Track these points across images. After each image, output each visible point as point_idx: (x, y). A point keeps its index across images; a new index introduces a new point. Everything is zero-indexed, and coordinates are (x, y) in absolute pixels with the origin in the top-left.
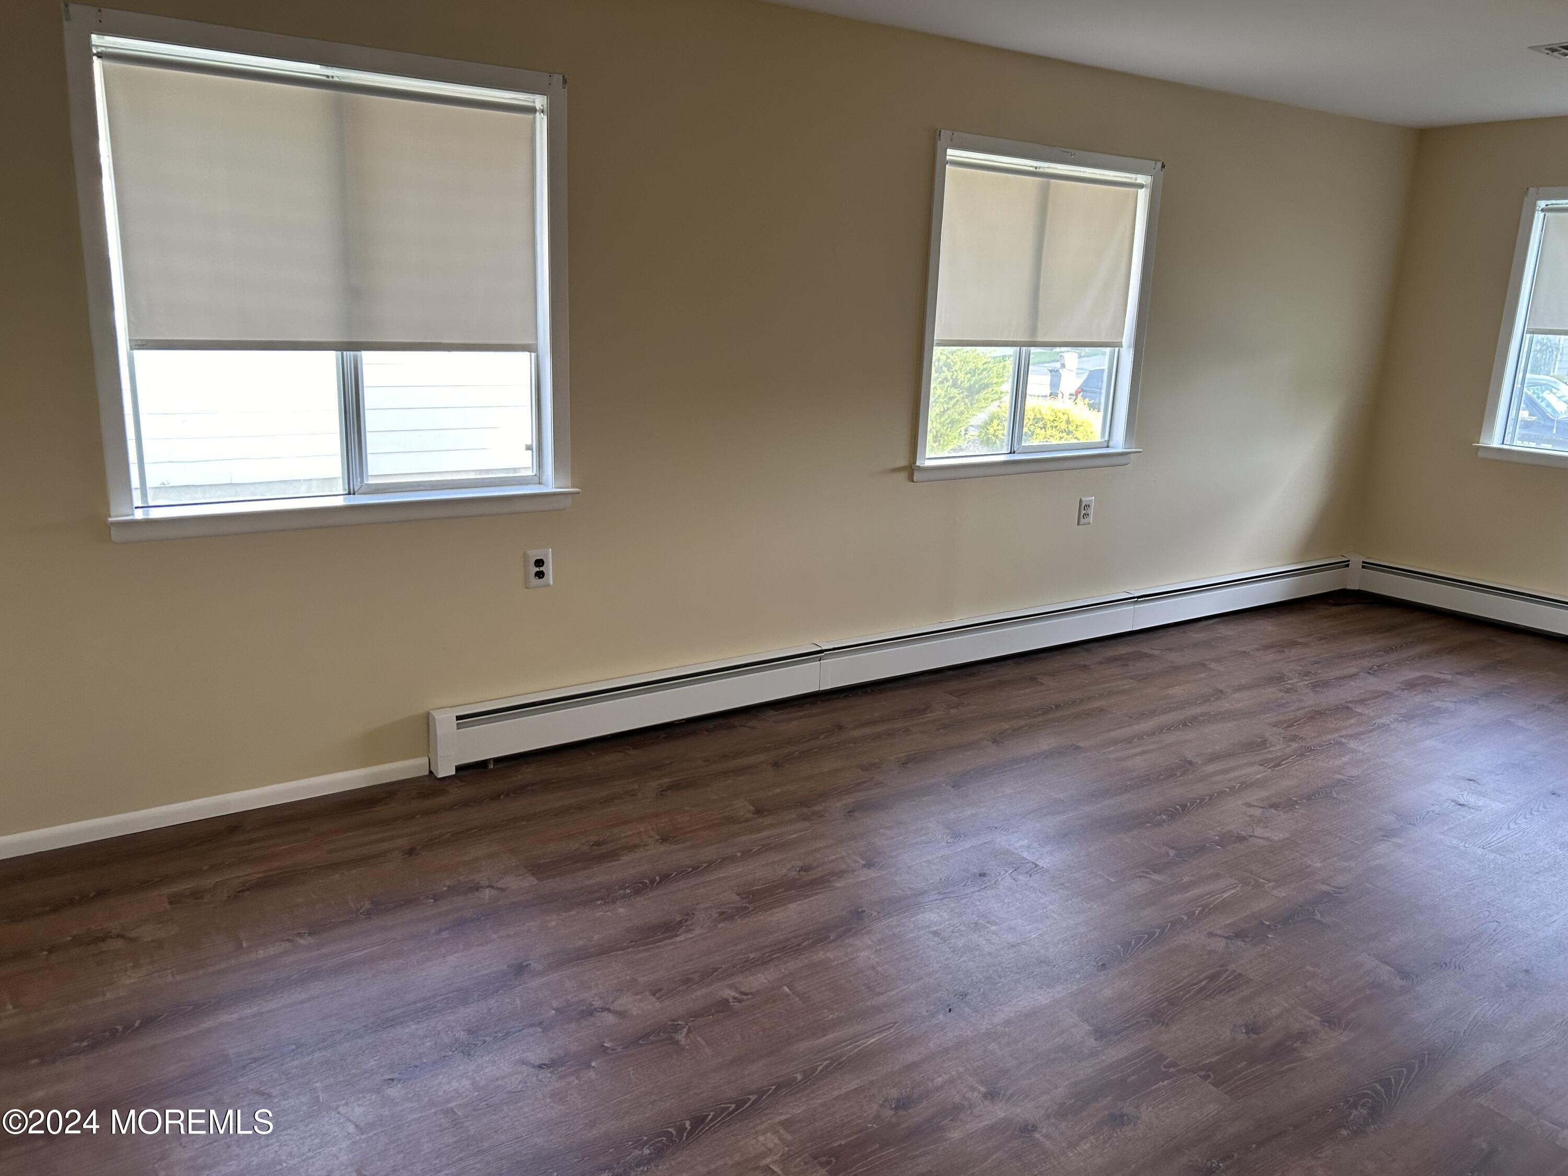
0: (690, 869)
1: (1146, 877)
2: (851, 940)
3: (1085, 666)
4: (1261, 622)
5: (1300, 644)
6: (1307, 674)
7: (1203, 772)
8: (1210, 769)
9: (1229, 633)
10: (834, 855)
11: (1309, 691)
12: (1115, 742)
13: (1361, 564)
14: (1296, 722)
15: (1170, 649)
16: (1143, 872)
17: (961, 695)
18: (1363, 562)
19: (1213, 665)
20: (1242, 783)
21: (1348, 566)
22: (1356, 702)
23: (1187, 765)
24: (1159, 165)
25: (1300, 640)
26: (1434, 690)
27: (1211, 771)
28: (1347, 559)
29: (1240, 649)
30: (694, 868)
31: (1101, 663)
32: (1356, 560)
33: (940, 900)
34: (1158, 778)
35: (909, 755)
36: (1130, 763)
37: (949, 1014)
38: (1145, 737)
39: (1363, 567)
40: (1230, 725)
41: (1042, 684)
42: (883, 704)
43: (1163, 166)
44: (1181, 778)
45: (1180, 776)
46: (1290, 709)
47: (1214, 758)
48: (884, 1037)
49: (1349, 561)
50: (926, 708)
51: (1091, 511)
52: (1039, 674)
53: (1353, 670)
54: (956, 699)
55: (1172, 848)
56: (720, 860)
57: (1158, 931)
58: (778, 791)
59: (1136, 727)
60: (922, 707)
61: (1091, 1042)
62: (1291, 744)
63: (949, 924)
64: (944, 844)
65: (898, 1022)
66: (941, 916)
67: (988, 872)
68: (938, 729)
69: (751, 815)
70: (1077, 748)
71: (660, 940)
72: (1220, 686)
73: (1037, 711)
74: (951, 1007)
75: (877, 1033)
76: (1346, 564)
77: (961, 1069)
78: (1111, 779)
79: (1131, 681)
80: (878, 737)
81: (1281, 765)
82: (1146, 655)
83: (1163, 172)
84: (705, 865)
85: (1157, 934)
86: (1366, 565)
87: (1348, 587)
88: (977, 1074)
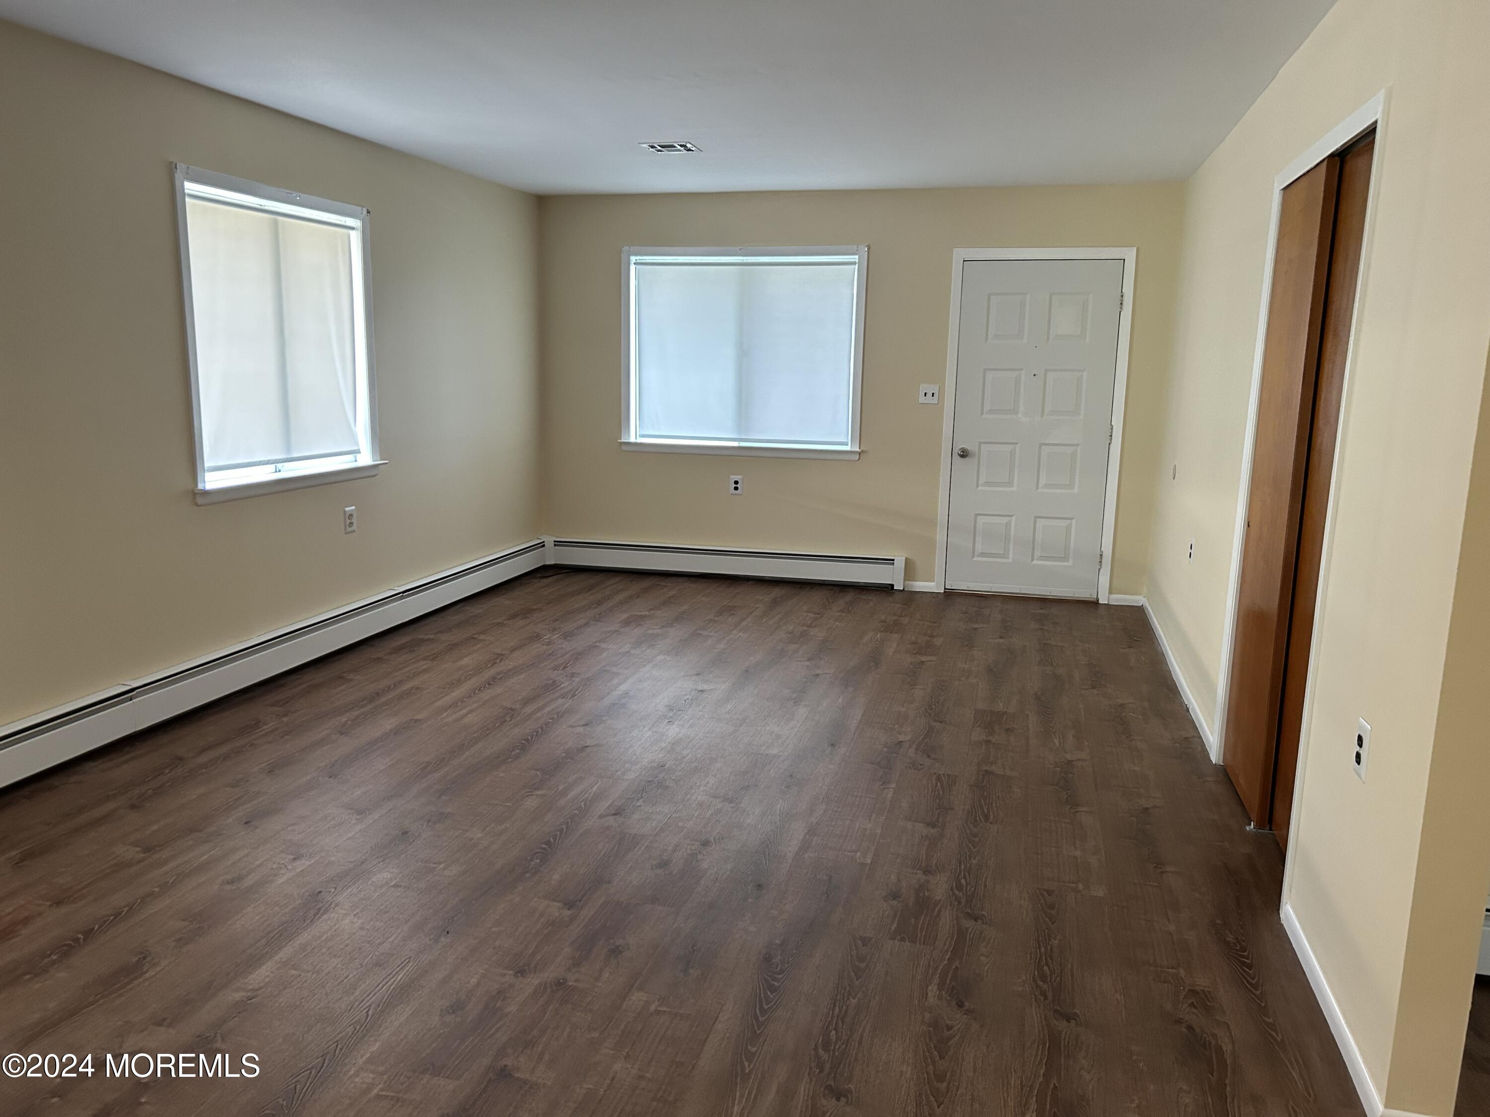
0: (112, 917)
1: (533, 795)
2: (325, 917)
3: (378, 658)
4: (497, 599)
5: (536, 609)
6: (554, 629)
7: (525, 713)
8: (529, 709)
9: (480, 611)
10: (258, 860)
11: (563, 641)
12: (445, 709)
13: (553, 543)
14: (568, 663)
15: (442, 632)
16: (528, 792)
17: (284, 704)
18: (555, 541)
19: (482, 637)
20: (558, 713)
21: (544, 546)
22: (600, 641)
23: (511, 712)
24: (365, 212)
25: (534, 607)
26: (643, 623)
27: (530, 711)
28: (542, 541)
29: (495, 621)
30: (116, 916)
31: (391, 654)
32: (549, 540)
33: (382, 861)
34: (495, 726)
35: (269, 764)
36: (466, 721)
37: (448, 936)
38: (465, 699)
39: (555, 545)
40: (522, 676)
41: (351, 680)
42: (211, 728)
43: (368, 212)
44: (512, 722)
45: (510, 721)
46: (559, 655)
47: (527, 702)
48: (408, 971)
49: (544, 542)
50: (257, 724)
51: (354, 520)
52: (344, 673)
53: (582, 622)
54: (280, 709)
55: (538, 770)
56: (139, 900)
57: (564, 827)
58: (155, 827)
59: (454, 694)
60: (253, 722)
61: (567, 913)
62: (574, 679)
63: (403, 876)
64: (354, 821)
65: (411, 957)
66: (392, 873)
67: (408, 830)
68: (282, 737)
69: (142, 855)
70: (416, 721)
71: (128, 984)
72: (499, 651)
73: (362, 701)
74: (447, 930)
75: (400, 970)
76: (543, 545)
77: (486, 966)
78: (459, 736)
79: (425, 662)
80: (226, 757)
81: (575, 695)
82: (423, 641)
83: (368, 217)
84: (126, 909)
85: (565, 829)
86: (557, 544)
87: (547, 563)
88: (500, 965)
